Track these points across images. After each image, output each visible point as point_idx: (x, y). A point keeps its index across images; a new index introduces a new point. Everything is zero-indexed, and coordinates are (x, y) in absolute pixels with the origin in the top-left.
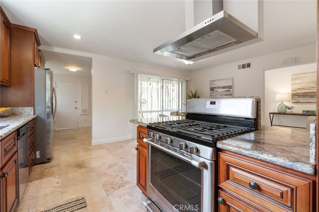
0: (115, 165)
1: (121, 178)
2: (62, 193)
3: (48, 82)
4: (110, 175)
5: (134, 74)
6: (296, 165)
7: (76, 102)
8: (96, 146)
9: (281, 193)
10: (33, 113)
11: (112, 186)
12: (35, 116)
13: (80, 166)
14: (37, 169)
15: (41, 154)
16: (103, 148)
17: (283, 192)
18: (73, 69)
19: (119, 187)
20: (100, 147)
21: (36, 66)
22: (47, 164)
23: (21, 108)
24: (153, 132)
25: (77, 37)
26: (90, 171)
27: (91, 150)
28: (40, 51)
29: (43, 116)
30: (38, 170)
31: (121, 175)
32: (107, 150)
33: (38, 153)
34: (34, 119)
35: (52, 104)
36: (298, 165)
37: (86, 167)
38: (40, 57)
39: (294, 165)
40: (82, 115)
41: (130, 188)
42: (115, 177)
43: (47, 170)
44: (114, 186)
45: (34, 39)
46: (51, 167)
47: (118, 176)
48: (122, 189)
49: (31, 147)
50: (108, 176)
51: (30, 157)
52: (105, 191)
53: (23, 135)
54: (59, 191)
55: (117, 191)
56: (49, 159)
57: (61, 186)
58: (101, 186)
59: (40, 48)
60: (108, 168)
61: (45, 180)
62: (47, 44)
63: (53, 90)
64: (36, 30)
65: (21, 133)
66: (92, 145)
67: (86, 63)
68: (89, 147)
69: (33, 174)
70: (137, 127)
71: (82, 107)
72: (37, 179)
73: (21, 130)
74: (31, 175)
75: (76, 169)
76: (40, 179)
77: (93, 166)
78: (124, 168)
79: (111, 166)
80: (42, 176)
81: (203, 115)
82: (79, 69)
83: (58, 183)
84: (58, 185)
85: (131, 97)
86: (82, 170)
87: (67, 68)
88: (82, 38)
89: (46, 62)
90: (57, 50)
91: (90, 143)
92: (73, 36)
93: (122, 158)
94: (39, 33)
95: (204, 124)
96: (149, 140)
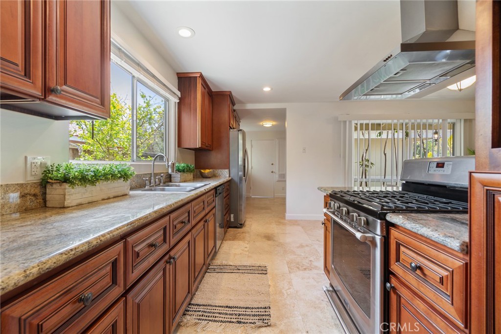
0: (307, 246)
1: (311, 261)
2: (248, 257)
3: (241, 142)
4: (298, 255)
5: (345, 122)
6: (447, 240)
7: (272, 164)
8: (290, 221)
9: (440, 278)
10: (228, 176)
11: (298, 266)
12: (230, 178)
13: (268, 238)
14: (231, 231)
15: (234, 217)
16: (299, 225)
17: (443, 277)
18: (268, 124)
19: (305, 269)
20: (295, 223)
21: (231, 128)
22: (239, 229)
23: (219, 170)
24: (334, 201)
25: (267, 89)
26: (278, 245)
27: (284, 224)
28: (234, 111)
29: (236, 179)
30: (232, 233)
31: (312, 259)
32: (303, 228)
33: (232, 216)
34: (229, 181)
35: (244, 166)
36: (449, 241)
37: (274, 241)
38: (235, 117)
39: (445, 240)
40: (279, 181)
41: (317, 274)
42: (304, 258)
43: (238, 234)
44: (300, 267)
45: (229, 102)
46: (243, 233)
47: (307, 258)
48: (307, 271)
49: (226, 208)
50: (295, 255)
51: (225, 217)
52: (288, 267)
53: (220, 194)
54: (246, 254)
55: (301, 272)
56: (241, 224)
57: (248, 251)
58: (285, 262)
59: (235, 107)
60: (298, 247)
61: (236, 243)
62: (241, 102)
63: (245, 152)
64: (230, 92)
65: (218, 192)
66: (286, 219)
67: (280, 115)
68: (282, 221)
69: (227, 234)
70: (325, 196)
71: (279, 171)
72: (230, 240)
73: (218, 188)
74: (226, 235)
75: (264, 240)
76: (233, 240)
77: (281, 241)
78: (318, 252)
79: (302, 246)
80: (234, 238)
81: (426, 185)
82: (274, 123)
83: (246, 247)
84: (246, 249)
85: (340, 157)
86: (270, 242)
87: (261, 123)
88: (272, 89)
89: (241, 121)
90: (249, 106)
91: (284, 216)
92: (262, 90)
93: (319, 241)
94: (233, 94)
95: (417, 197)
96: (330, 211)
